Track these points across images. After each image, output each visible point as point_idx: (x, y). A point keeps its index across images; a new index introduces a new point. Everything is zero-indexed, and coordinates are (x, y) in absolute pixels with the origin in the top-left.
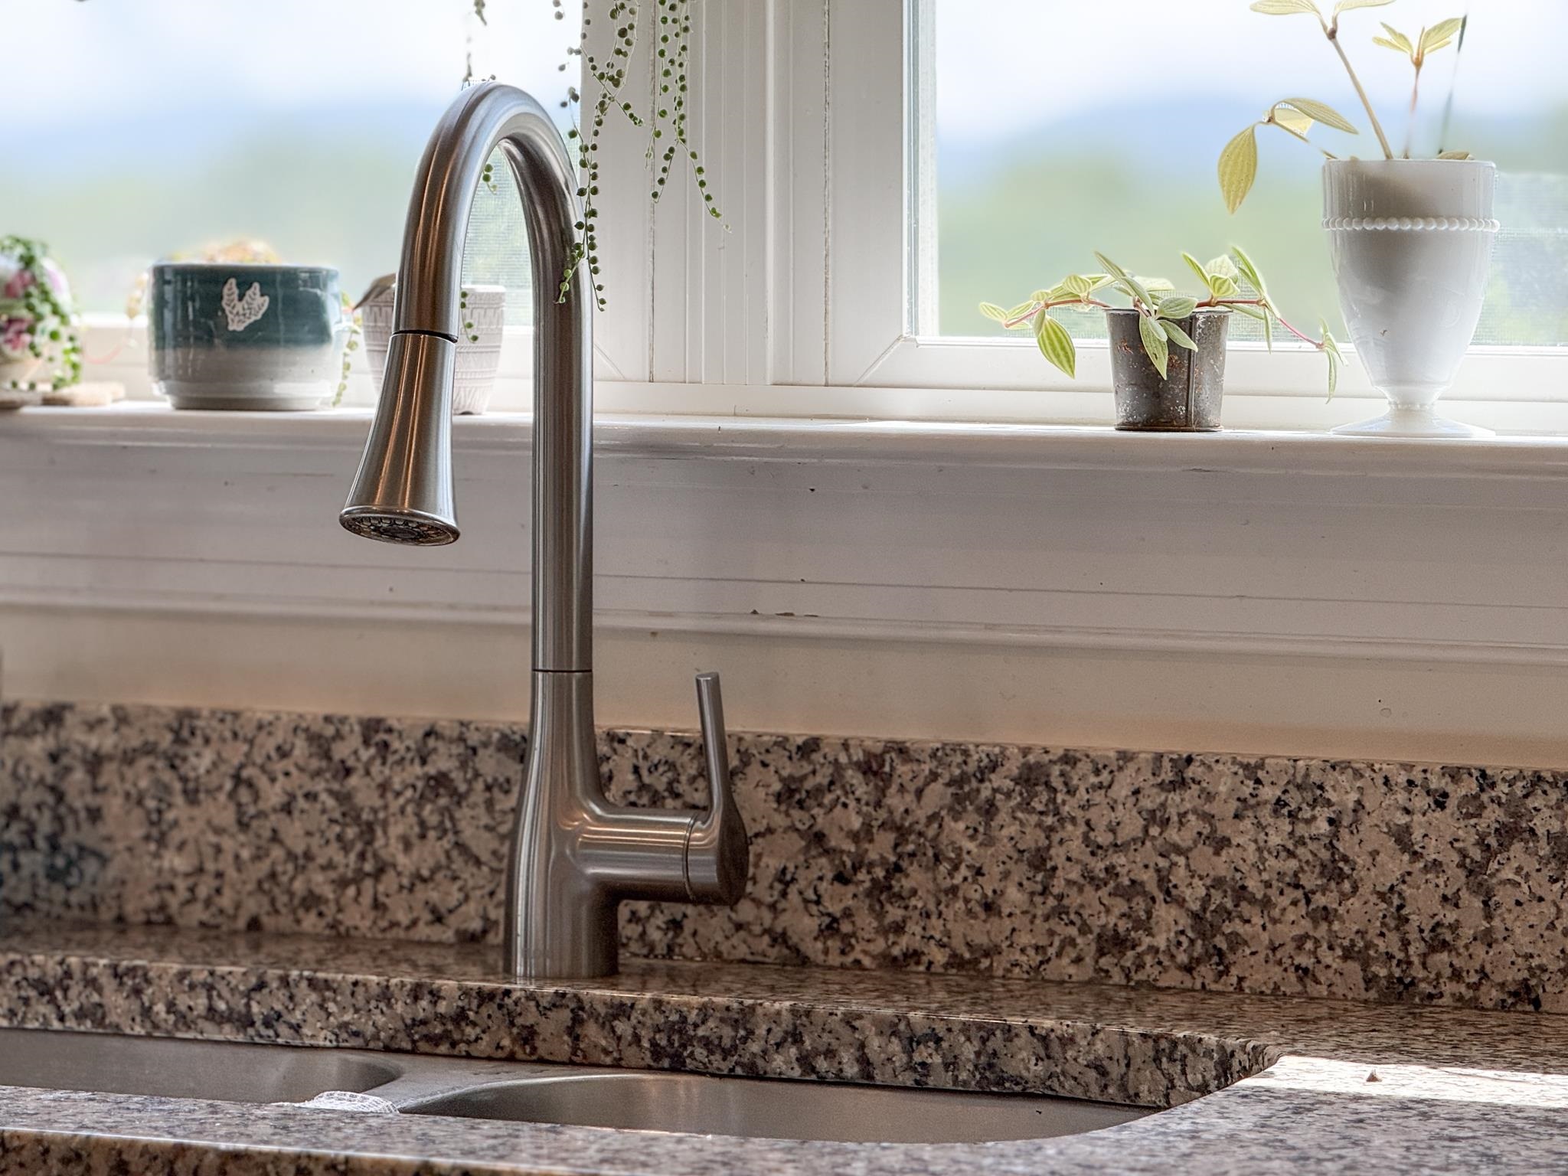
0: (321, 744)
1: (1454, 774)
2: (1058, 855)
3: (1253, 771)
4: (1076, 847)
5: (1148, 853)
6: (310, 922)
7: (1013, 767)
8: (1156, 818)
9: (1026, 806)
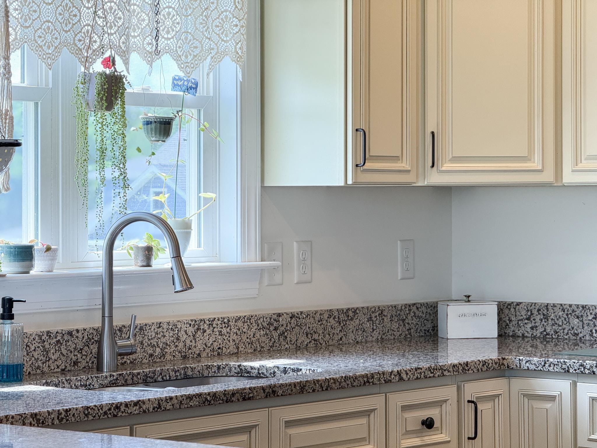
0: (40, 337)
1: (192, 321)
2: (144, 342)
3: (168, 323)
4: (147, 340)
5: (155, 340)
6: (38, 371)
7: (139, 327)
8: (157, 333)
9: (140, 334)
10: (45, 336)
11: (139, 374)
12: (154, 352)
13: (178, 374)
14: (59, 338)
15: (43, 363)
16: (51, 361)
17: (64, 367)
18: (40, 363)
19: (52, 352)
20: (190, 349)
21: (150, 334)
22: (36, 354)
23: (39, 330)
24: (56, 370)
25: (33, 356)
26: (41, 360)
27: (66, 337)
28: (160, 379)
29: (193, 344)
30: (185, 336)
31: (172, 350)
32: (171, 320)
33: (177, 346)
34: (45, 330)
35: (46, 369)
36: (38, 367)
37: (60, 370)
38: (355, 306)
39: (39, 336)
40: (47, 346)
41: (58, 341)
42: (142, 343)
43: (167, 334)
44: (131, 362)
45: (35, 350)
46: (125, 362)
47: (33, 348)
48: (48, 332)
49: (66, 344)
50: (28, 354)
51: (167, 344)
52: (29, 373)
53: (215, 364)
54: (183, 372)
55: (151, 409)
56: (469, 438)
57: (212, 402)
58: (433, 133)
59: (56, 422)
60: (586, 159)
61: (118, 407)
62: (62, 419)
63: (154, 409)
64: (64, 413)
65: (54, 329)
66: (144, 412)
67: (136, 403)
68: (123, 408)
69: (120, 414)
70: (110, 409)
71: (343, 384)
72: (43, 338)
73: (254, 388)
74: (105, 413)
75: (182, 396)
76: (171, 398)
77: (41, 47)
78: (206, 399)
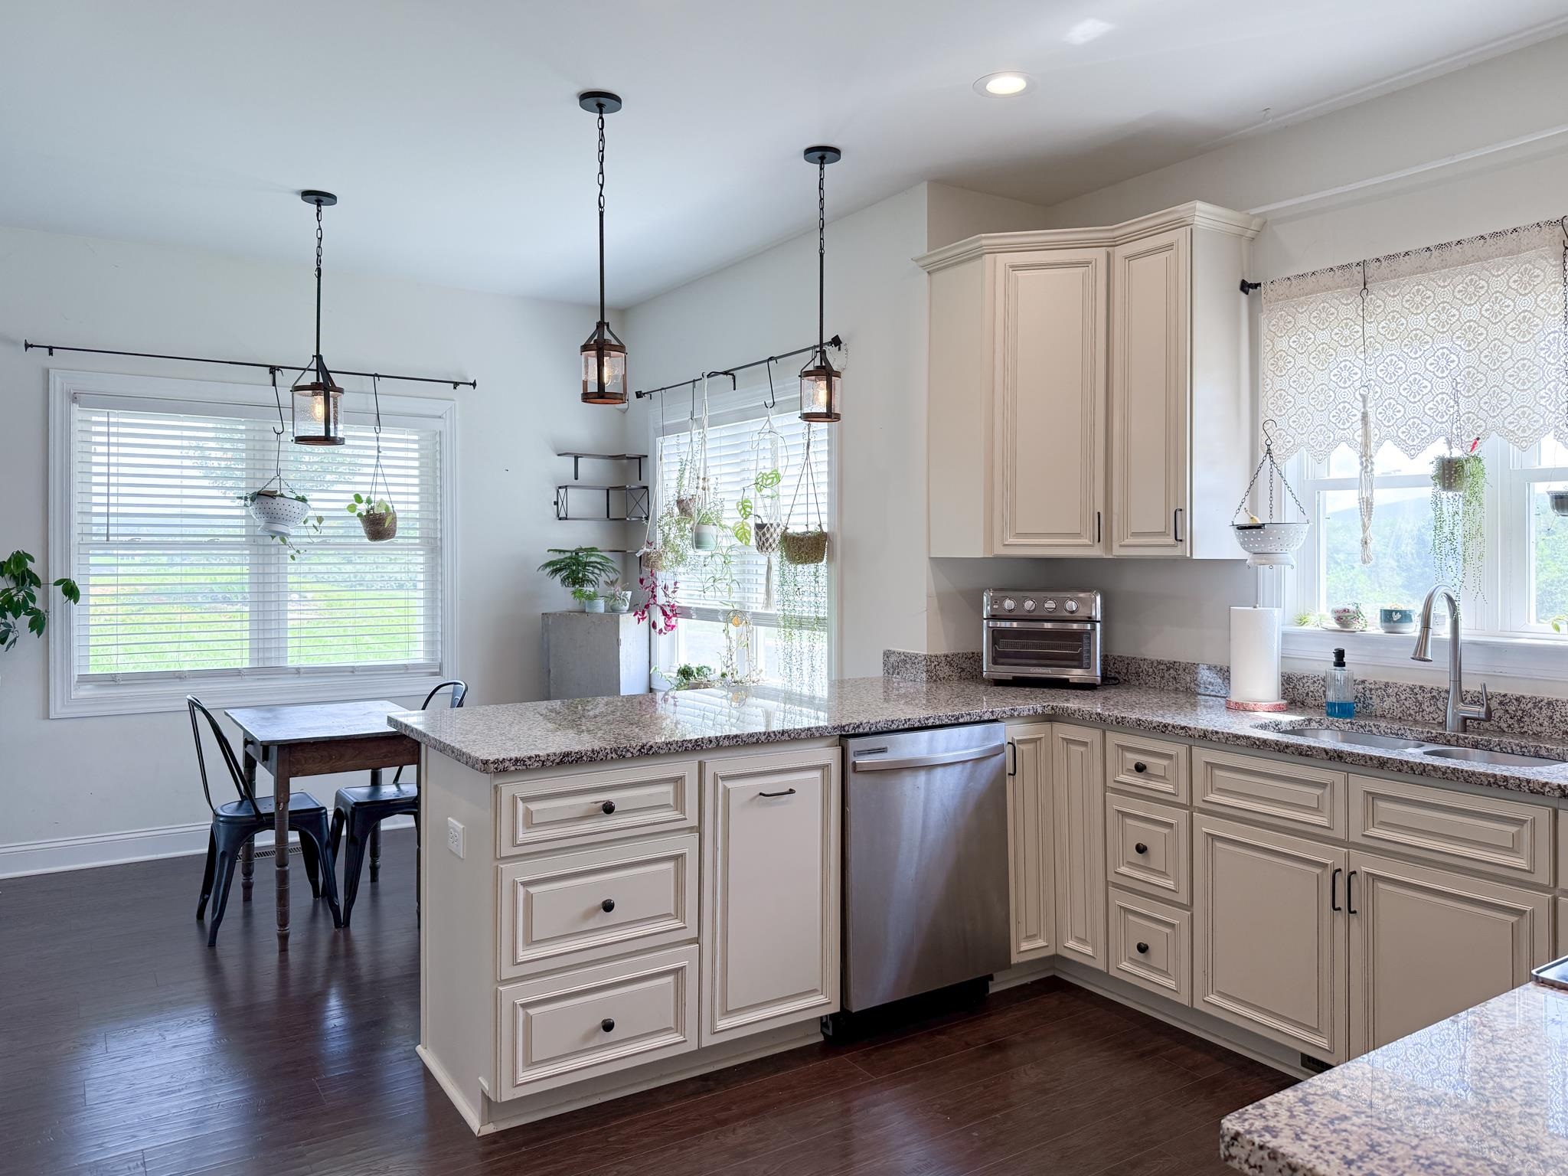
0: (1412, 689)
10: (1418, 689)
14: (1434, 694)
16: (1425, 713)
17: (1441, 721)
18: (1412, 712)
19: (1426, 704)
22: (1407, 703)
23: (1410, 683)
24: (1431, 721)
25: (1404, 704)
26: (1414, 709)
27: (1443, 694)
36: (1410, 715)
37: (1436, 722)
39: (1410, 688)
40: (1420, 699)
41: (1434, 697)
45: (1406, 700)
47: (1403, 697)
48: (1421, 687)
49: (1443, 701)
50: (1398, 702)
52: (1400, 718)
65: (1428, 685)
66: (1190, 736)
72: (1415, 691)
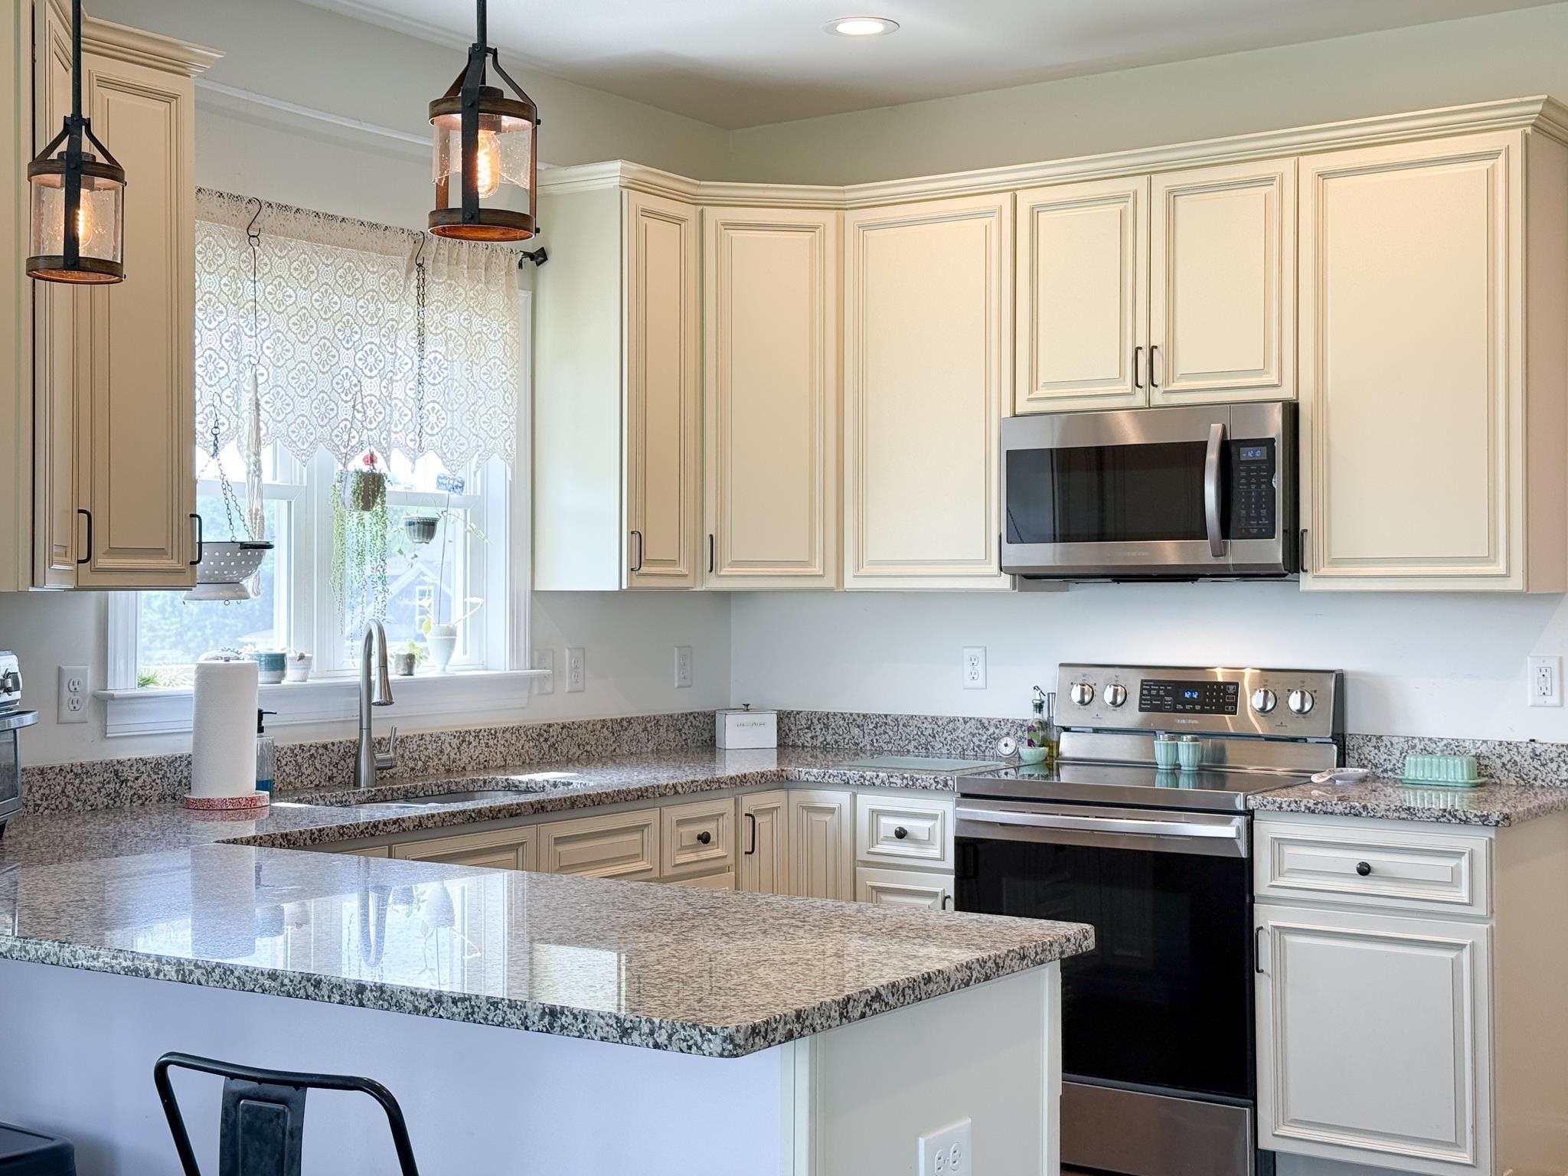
2: (405, 755)
3: (431, 735)
4: (408, 753)
5: (417, 753)
6: (290, 787)
7: (399, 740)
8: (419, 746)
9: (401, 747)
10: (298, 749)
11: (399, 789)
12: (416, 765)
13: (441, 788)
15: (295, 779)
17: (318, 783)
20: (454, 762)
21: (411, 747)
24: (309, 786)
26: (293, 775)
27: (320, 751)
28: (421, 794)
29: (458, 757)
30: (449, 749)
31: (435, 763)
32: (434, 731)
33: (440, 759)
34: (298, 743)
35: (298, 785)
36: (290, 783)
37: (313, 786)
38: (629, 716)
39: (291, 750)
40: (300, 760)
41: (312, 755)
42: (403, 756)
43: (430, 747)
44: (391, 777)
45: (286, 765)
46: (385, 776)
47: (284, 762)
48: (301, 746)
49: (320, 758)
51: (429, 757)
52: (280, 789)
53: (481, 778)
54: (446, 787)
55: (411, 828)
56: (746, 853)
57: (477, 819)
58: (711, 536)
59: (309, 842)
60: (868, 564)
61: (375, 826)
62: (315, 838)
63: (414, 827)
64: (317, 833)
65: (307, 742)
66: (404, 830)
67: (395, 822)
68: (381, 827)
69: (378, 833)
70: (367, 828)
71: (616, 798)
73: (522, 804)
74: (362, 832)
75: (444, 813)
76: (433, 816)
77: (295, 442)
78: (471, 816)
